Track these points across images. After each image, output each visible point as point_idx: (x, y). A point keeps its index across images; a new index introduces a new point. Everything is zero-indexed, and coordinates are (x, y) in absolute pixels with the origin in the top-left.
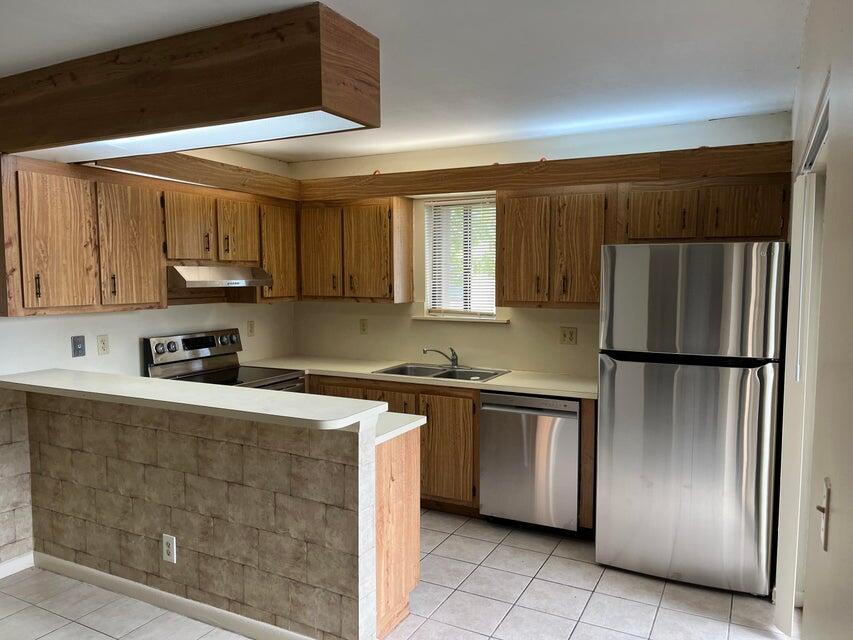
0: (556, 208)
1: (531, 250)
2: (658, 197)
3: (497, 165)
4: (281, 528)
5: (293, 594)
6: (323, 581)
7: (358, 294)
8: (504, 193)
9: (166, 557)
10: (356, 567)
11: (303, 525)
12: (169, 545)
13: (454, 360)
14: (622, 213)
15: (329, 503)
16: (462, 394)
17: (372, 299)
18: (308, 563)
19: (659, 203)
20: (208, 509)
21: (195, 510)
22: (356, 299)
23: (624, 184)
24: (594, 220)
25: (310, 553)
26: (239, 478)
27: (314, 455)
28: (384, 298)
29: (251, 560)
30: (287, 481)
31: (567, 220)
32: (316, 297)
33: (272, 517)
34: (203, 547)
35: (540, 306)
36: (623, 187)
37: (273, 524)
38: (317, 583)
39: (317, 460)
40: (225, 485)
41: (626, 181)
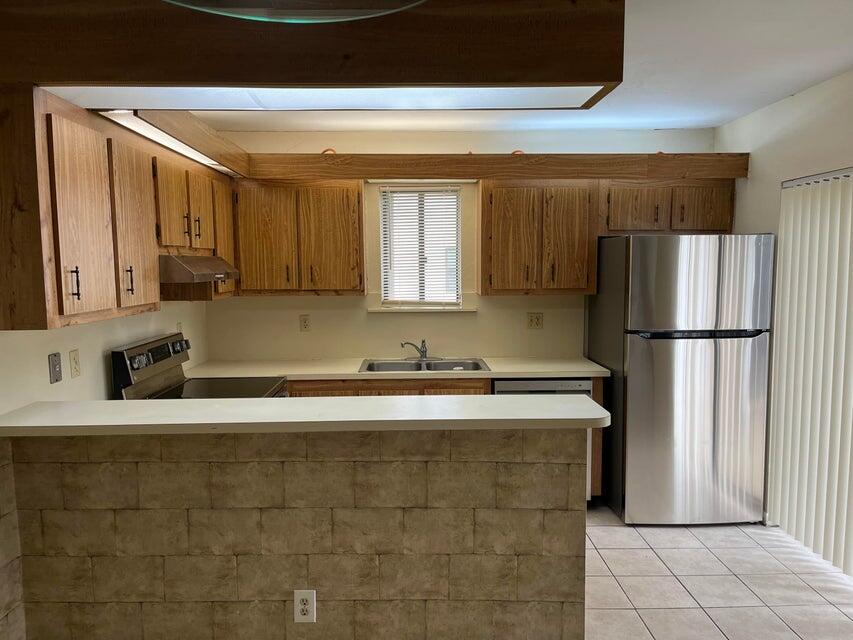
0: (544, 199)
1: (519, 240)
2: (635, 193)
3: (470, 154)
4: (481, 546)
5: (498, 616)
6: (540, 593)
7: (319, 286)
8: (491, 183)
9: (299, 618)
10: (582, 568)
11: (512, 537)
12: (305, 602)
13: (423, 353)
14: (603, 207)
15: (548, 507)
16: (472, 385)
17: (336, 291)
18: (519, 578)
19: (636, 199)
20: (371, 546)
21: (350, 551)
22: (316, 292)
23: (604, 180)
24: (580, 213)
25: (522, 566)
26: (421, 502)
27: (529, 458)
28: (354, 290)
29: (437, 592)
30: (491, 493)
31: (554, 212)
32: (259, 292)
33: (470, 537)
34: (361, 592)
35: (527, 293)
36: (604, 183)
37: (471, 544)
38: (532, 597)
39: (534, 463)
40: (399, 514)
41: (606, 178)
